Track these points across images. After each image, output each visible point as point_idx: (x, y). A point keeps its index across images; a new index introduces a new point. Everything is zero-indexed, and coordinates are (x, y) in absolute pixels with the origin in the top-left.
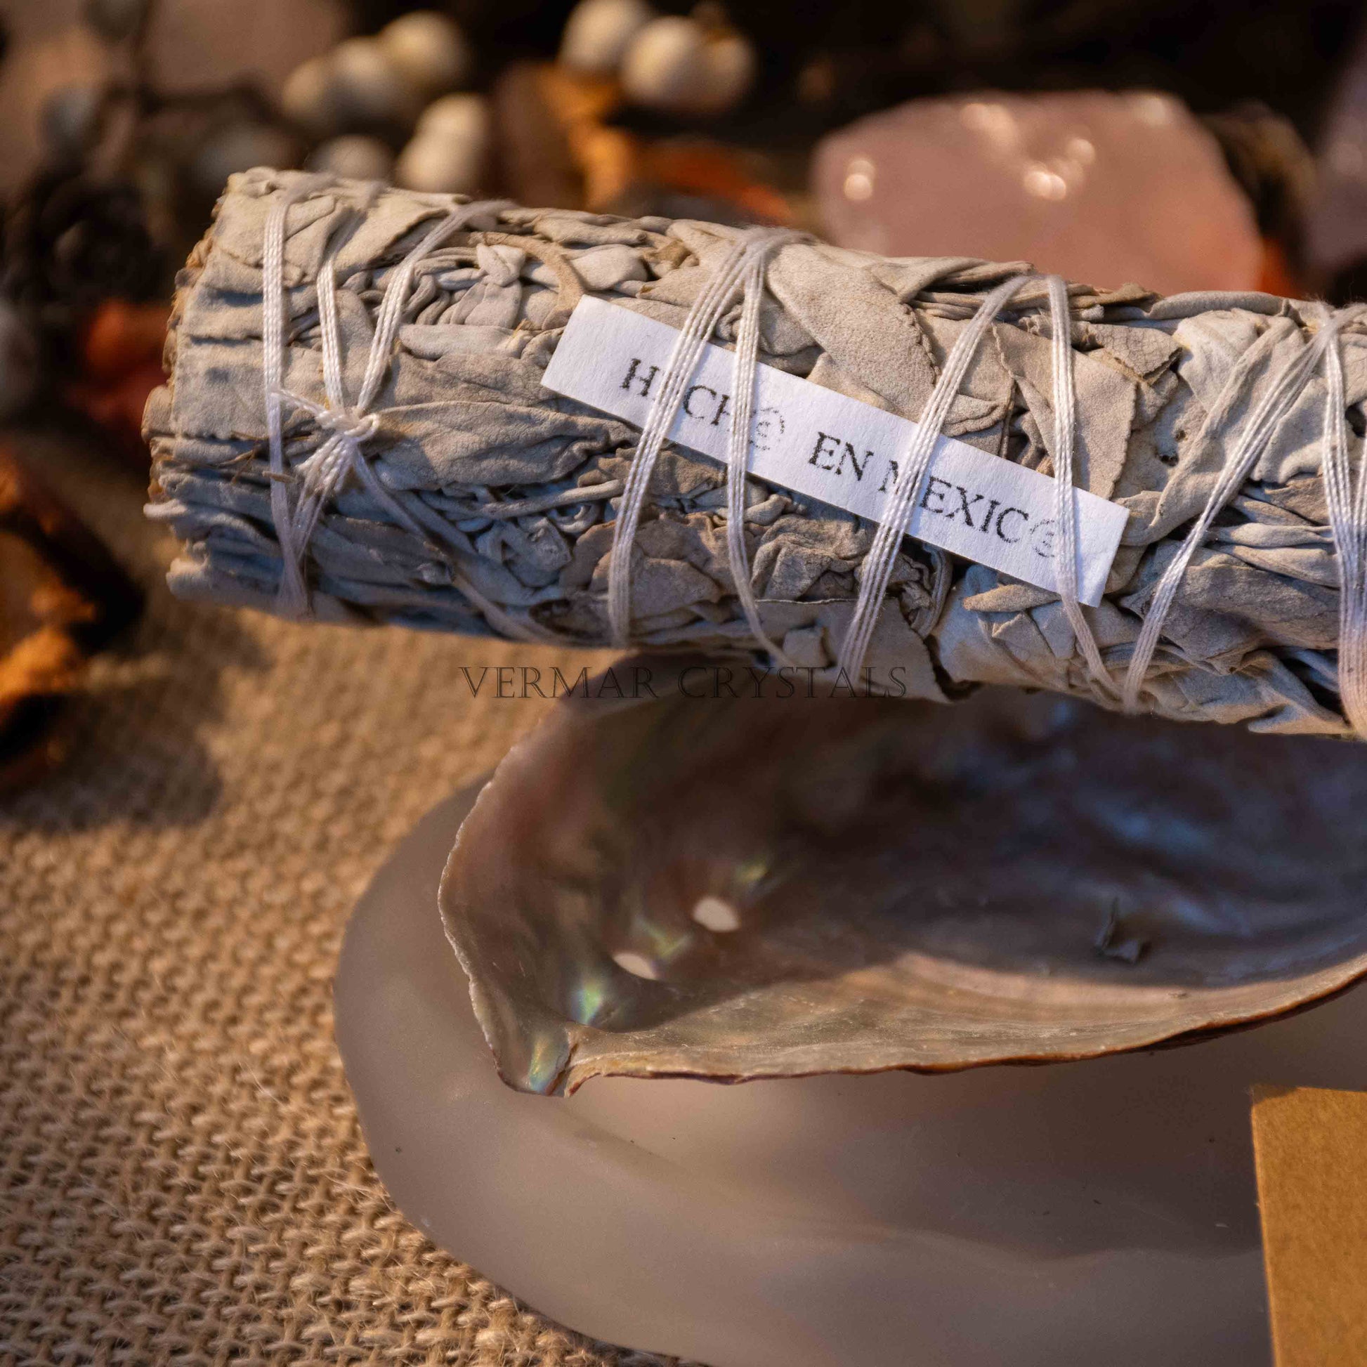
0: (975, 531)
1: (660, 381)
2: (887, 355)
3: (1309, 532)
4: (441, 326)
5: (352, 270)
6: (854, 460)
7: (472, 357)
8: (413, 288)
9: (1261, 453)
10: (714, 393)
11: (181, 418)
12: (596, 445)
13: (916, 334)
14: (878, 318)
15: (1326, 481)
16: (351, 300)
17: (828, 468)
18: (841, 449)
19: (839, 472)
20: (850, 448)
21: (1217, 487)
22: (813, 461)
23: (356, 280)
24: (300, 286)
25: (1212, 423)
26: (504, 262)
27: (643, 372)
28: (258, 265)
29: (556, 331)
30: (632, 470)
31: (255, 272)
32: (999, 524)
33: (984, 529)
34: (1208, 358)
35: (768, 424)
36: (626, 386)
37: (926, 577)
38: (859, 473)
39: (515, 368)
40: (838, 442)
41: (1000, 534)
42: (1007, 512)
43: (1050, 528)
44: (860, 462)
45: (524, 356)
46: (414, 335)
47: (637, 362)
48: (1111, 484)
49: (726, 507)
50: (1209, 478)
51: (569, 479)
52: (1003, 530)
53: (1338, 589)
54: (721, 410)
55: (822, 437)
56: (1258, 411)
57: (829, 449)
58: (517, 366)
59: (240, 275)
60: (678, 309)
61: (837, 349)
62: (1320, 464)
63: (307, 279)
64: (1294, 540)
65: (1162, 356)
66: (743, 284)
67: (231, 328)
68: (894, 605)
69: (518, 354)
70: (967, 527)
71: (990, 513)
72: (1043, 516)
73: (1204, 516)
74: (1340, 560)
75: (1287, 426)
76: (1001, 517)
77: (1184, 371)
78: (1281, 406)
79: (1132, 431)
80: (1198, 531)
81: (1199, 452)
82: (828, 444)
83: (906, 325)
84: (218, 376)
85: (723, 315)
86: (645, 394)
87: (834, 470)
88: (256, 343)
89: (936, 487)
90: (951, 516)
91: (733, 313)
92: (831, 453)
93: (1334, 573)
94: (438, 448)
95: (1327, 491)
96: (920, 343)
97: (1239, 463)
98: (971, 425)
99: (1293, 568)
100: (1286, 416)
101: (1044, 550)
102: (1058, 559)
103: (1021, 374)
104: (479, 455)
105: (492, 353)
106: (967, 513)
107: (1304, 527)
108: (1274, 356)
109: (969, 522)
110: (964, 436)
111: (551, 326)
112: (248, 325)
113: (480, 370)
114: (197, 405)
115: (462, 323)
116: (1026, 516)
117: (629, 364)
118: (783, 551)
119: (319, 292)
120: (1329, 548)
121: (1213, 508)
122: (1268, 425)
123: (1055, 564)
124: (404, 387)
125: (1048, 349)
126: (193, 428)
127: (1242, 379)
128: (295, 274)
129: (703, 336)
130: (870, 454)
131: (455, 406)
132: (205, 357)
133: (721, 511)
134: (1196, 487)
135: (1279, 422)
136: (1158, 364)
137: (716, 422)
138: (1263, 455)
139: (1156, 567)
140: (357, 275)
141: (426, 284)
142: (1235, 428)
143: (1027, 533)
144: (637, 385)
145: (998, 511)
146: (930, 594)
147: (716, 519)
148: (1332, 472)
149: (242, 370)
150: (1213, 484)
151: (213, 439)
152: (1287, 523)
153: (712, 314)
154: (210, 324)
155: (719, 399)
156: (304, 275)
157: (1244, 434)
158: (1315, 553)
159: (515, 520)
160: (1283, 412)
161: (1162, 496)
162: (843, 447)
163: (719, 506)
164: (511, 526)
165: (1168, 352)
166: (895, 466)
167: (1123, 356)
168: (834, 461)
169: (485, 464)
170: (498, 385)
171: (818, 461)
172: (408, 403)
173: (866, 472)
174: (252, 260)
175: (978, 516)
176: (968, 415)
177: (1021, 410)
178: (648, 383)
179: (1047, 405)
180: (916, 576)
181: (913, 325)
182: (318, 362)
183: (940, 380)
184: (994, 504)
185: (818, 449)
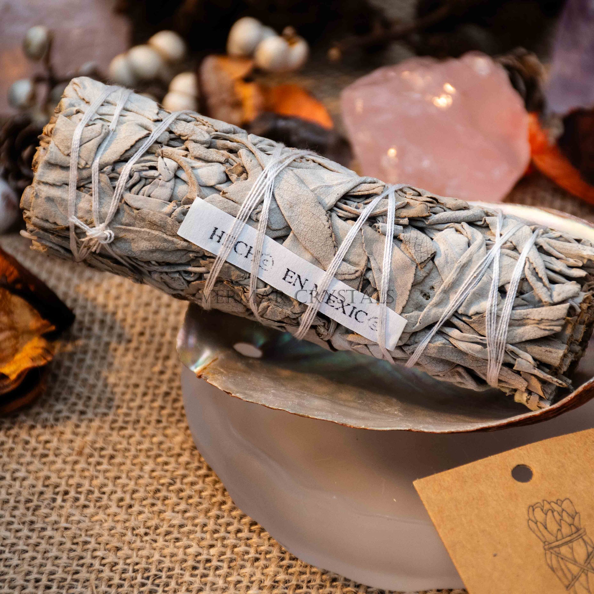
0: (346, 317)
1: (225, 237)
2: (317, 240)
3: (478, 338)
4: (140, 196)
5: (106, 165)
6: (300, 282)
7: (152, 212)
8: (131, 177)
9: (462, 303)
10: (246, 245)
11: (35, 211)
12: (199, 255)
13: (330, 232)
14: (316, 221)
15: (486, 320)
16: (105, 178)
17: (290, 283)
18: (295, 276)
19: (294, 285)
20: (299, 276)
21: (444, 313)
22: (284, 279)
23: (108, 169)
24: (84, 168)
25: (444, 287)
26: (168, 170)
27: (218, 233)
28: (68, 155)
29: (186, 206)
30: (213, 267)
31: (67, 158)
32: (356, 315)
33: (350, 316)
34: (446, 257)
35: (267, 261)
36: (211, 238)
37: (326, 325)
38: (302, 287)
39: (169, 221)
40: (295, 273)
41: (356, 318)
42: (359, 311)
43: (376, 320)
44: (303, 283)
45: (172, 216)
46: (129, 197)
47: (216, 229)
48: (401, 308)
49: (249, 286)
50: (441, 310)
51: (188, 264)
52: (357, 318)
53: (487, 360)
54: (249, 252)
55: (288, 270)
56: (464, 285)
57: (291, 275)
58: (169, 220)
59: (61, 158)
60: (236, 205)
61: (298, 233)
62: (485, 312)
63: (88, 166)
64: (471, 341)
65: (428, 254)
66: (264, 195)
67: (57, 180)
68: (313, 331)
69: (170, 215)
70: (344, 315)
71: (353, 311)
72: (374, 315)
73: (438, 323)
74: (488, 351)
75: (474, 293)
76: (357, 313)
77: (437, 261)
78: (473, 284)
79: (412, 286)
80: (435, 329)
81: (438, 299)
82: (290, 273)
83: (327, 227)
84: (50, 199)
85: (254, 210)
86: (219, 242)
87: (292, 284)
88: (66, 186)
89: (332, 298)
90: (337, 309)
91: (258, 210)
92: (292, 277)
93: (486, 355)
94: (136, 245)
95: (487, 323)
96: (331, 236)
97: (453, 306)
98: (347, 277)
99: (470, 352)
100: (474, 290)
101: (373, 328)
102: (378, 332)
103: (371, 253)
104: (152, 251)
105: (160, 212)
106: (344, 309)
107: (475, 336)
108: (473, 260)
109: (344, 312)
110: (344, 280)
111: (185, 203)
112: (64, 179)
113: (154, 219)
114: (42, 208)
115: (149, 196)
116: (367, 314)
117: (213, 229)
118: (270, 307)
119: (93, 172)
120: (485, 346)
121: (441, 322)
122: (467, 292)
123: (377, 333)
124: (125, 218)
125: (383, 241)
126: (40, 215)
127: (458, 270)
128: (83, 163)
129: (245, 220)
130: (307, 280)
131: (144, 232)
132: (46, 191)
133: (247, 287)
134: (435, 314)
135: (471, 291)
136: (426, 258)
137: (246, 257)
138: (463, 305)
139: (417, 340)
140: (108, 167)
141: (136, 176)
142: (454, 290)
143: (367, 321)
144: (216, 238)
145: (355, 311)
146: (328, 330)
147: (245, 290)
148: (489, 316)
149: (60, 199)
150: (442, 313)
151: (47, 221)
152: (469, 332)
153: (250, 209)
154: (48, 177)
155: (248, 248)
156: (87, 164)
157: (458, 293)
158: (479, 347)
159: (167, 273)
160: (473, 287)
161: (422, 314)
162: (296, 276)
163: (247, 285)
164: (165, 274)
165: (430, 253)
166: (316, 286)
167: (413, 252)
168: (293, 280)
169: (154, 254)
170: (161, 227)
171: (286, 279)
172: (126, 225)
173: (304, 286)
174: (66, 152)
175: (348, 312)
176: (346, 272)
177: (369, 269)
178: (220, 238)
179: (380, 270)
180: (323, 324)
181: (329, 228)
182: (90, 201)
183: (337, 253)
184: (354, 308)
185: (286, 274)
